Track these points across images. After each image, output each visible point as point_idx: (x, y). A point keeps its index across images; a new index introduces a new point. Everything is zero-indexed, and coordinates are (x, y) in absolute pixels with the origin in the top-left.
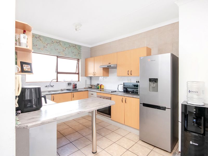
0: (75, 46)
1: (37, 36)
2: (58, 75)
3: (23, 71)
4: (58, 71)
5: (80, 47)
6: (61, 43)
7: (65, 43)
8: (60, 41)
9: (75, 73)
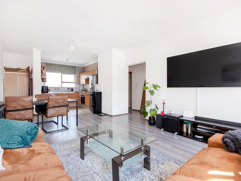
0: (72, 67)
1: (51, 64)
2: (62, 83)
3: (43, 81)
4: (62, 81)
5: (75, 67)
6: (64, 66)
7: (66, 66)
8: (63, 65)
9: (74, 83)
